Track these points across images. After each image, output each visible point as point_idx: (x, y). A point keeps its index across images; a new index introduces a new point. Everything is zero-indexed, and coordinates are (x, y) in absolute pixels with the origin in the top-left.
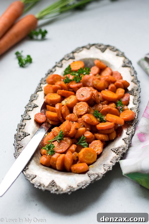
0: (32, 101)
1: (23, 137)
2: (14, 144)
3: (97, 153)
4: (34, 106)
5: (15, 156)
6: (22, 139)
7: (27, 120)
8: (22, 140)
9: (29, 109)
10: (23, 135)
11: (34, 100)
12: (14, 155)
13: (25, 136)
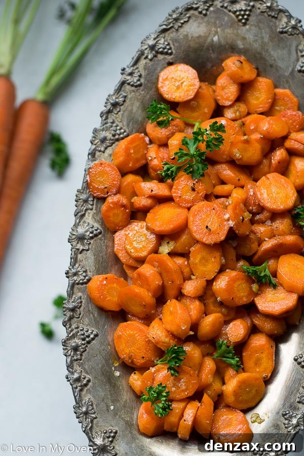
0: (83, 215)
1: (83, 346)
2: (67, 378)
3: (264, 378)
4: (91, 235)
5: (78, 418)
6: (84, 354)
7: (82, 284)
8: (83, 358)
9: (81, 247)
10: (84, 340)
11: (86, 210)
12: (75, 413)
13: (89, 342)
